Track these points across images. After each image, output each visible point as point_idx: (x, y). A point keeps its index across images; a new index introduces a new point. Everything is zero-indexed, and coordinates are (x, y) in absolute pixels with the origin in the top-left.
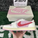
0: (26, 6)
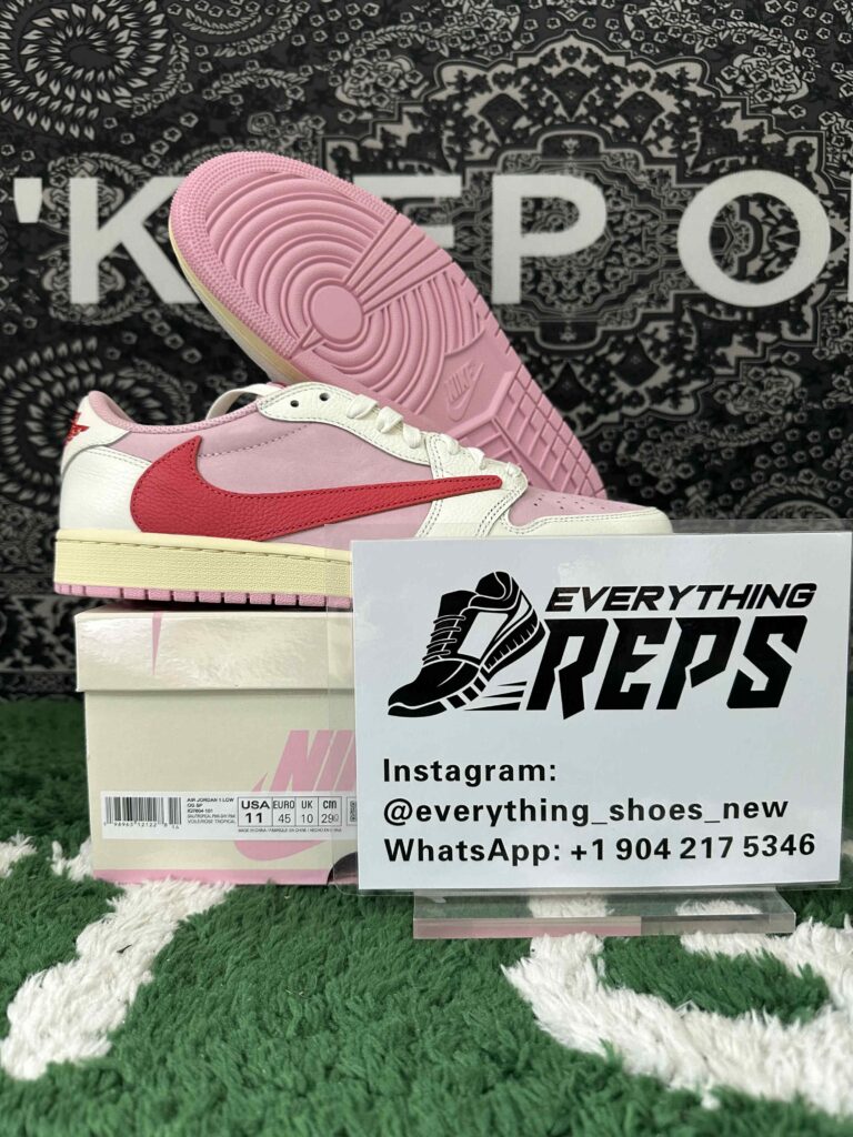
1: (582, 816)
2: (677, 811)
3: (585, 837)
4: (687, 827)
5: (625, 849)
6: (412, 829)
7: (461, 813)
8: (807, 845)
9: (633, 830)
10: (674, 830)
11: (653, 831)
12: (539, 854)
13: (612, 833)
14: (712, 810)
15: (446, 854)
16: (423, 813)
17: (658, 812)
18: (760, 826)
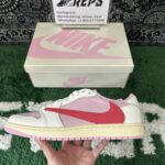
0: (105, 22)
3: (79, 19)
4: (90, 18)
13: (82, 19)
16: (62, 17)
18: (99, 18)
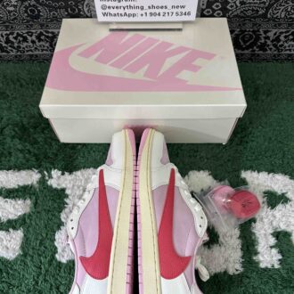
1: (142, 8)
2: (162, 7)
3: (143, 12)
4: (164, 10)
5: (151, 14)
6: (107, 11)
7: (117, 7)
8: (189, 14)
9: (153, 11)
10: (161, 11)
11: (157, 11)
12: (134, 15)
13: (149, 11)
14: (169, 7)
15: (115, 15)
16: (109, 7)
17: (158, 7)
18: (179, 10)
